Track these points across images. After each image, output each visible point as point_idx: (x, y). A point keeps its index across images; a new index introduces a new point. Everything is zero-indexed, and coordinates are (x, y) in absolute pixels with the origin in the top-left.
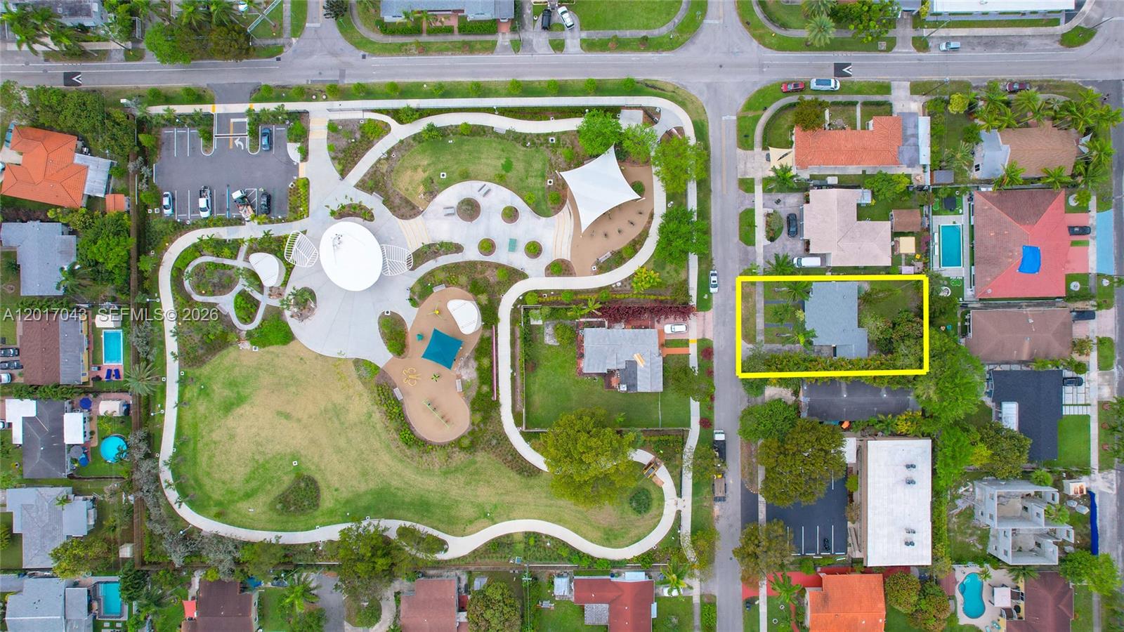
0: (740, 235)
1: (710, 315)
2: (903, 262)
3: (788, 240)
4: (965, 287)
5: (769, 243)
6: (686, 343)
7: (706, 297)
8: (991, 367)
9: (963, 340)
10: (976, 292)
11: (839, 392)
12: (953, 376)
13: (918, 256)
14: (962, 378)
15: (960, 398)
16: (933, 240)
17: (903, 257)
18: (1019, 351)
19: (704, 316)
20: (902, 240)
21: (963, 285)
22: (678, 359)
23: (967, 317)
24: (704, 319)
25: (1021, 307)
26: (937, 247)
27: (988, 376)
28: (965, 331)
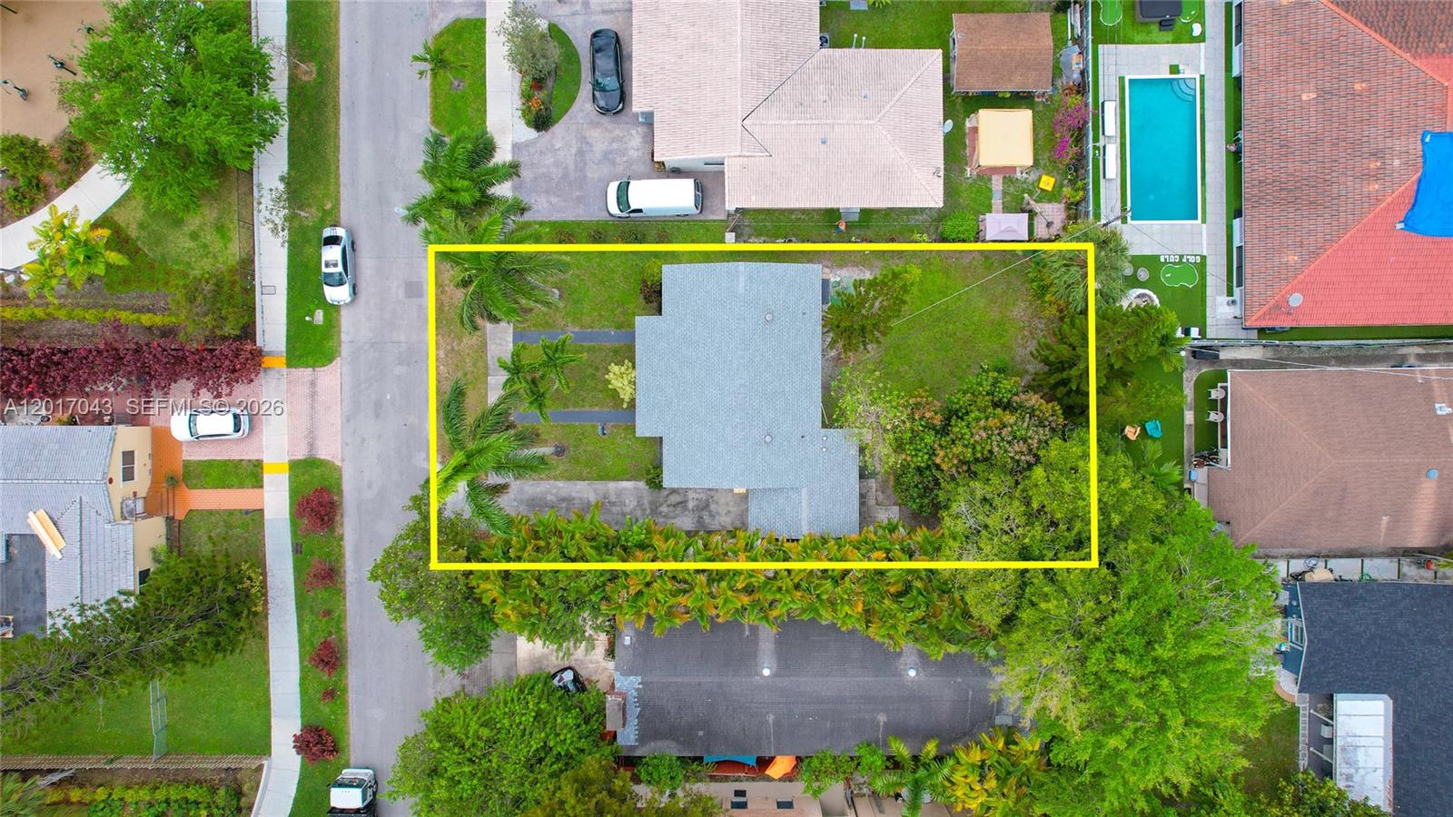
0: (435, 108)
1: (331, 378)
2: (997, 202)
3: (597, 125)
4: (1209, 291)
5: (531, 134)
6: (252, 474)
7: (319, 316)
8: (1297, 566)
9: (1200, 474)
10: (1245, 306)
11: (745, 657)
12: (1149, 634)
13: (1047, 183)
14: (1186, 637)
15: (1177, 722)
16: (1099, 127)
17: (997, 184)
18: (1400, 515)
19: (313, 384)
20: (988, 121)
21: (1203, 285)
22: (229, 526)
23: (1216, 394)
24: (313, 395)
25: (1401, 362)
26: (1112, 152)
27: (1284, 599)
28: (1209, 443)
